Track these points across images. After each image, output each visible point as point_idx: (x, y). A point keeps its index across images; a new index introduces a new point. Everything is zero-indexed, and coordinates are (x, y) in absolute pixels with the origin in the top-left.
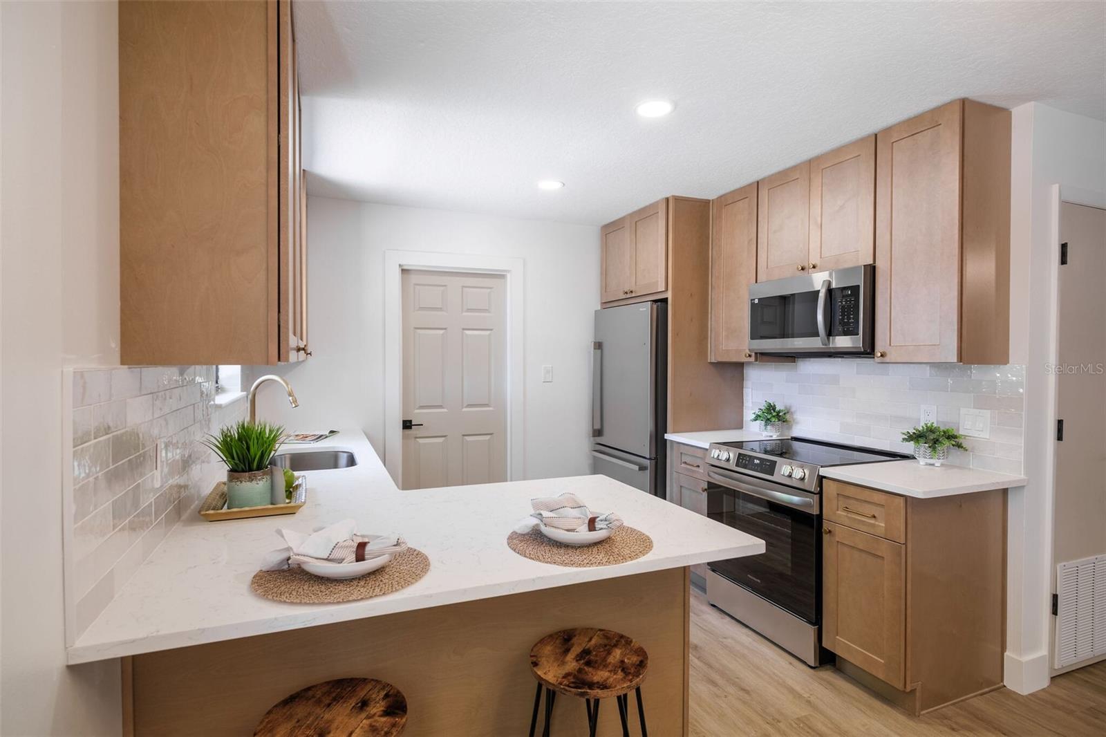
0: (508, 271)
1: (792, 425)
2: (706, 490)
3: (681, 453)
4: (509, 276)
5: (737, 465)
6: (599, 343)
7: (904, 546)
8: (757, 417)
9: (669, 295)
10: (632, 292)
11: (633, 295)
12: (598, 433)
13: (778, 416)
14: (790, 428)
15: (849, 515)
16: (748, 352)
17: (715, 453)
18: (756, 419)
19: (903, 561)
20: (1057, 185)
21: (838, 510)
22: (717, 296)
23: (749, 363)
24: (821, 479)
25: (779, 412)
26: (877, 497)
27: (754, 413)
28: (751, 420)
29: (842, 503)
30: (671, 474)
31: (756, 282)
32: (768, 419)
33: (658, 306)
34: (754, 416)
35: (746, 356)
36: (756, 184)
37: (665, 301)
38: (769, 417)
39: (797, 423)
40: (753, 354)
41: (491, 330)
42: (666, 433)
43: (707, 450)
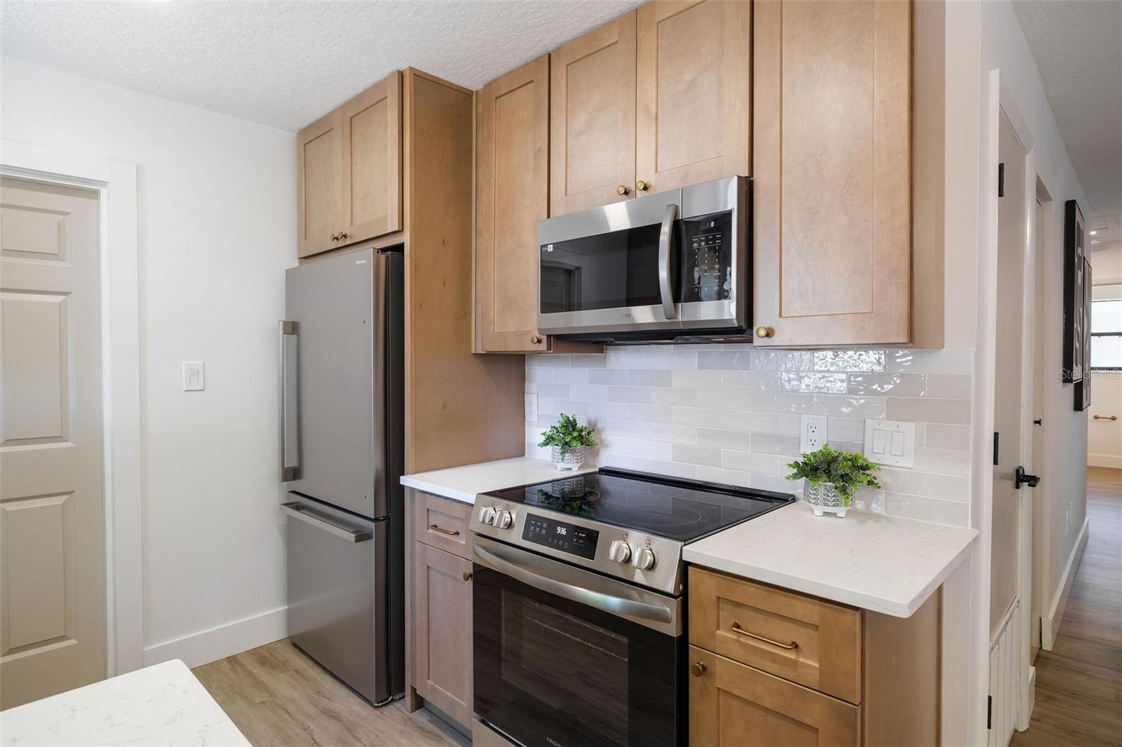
0: (104, 184)
1: (599, 450)
2: (470, 576)
3: (428, 510)
4: (104, 193)
5: (525, 537)
6: (293, 323)
7: (859, 708)
8: (549, 440)
9: (406, 238)
10: (345, 236)
11: (348, 242)
12: (292, 474)
13: (580, 438)
14: (595, 454)
15: (742, 639)
16: (536, 334)
17: (485, 512)
18: (546, 444)
19: (859, 737)
20: (997, 71)
21: (718, 628)
22: (486, 245)
23: (538, 353)
24: (684, 566)
25: (581, 431)
26: (801, 609)
27: (544, 434)
28: (539, 445)
29: (727, 615)
30: (413, 546)
31: (549, 216)
32: (566, 443)
33: (387, 257)
34: (543, 438)
35: (532, 341)
36: (547, 56)
37: (399, 248)
38: (567, 440)
39: (607, 446)
40: (544, 338)
41: (67, 294)
42: (403, 474)
43: (472, 505)
